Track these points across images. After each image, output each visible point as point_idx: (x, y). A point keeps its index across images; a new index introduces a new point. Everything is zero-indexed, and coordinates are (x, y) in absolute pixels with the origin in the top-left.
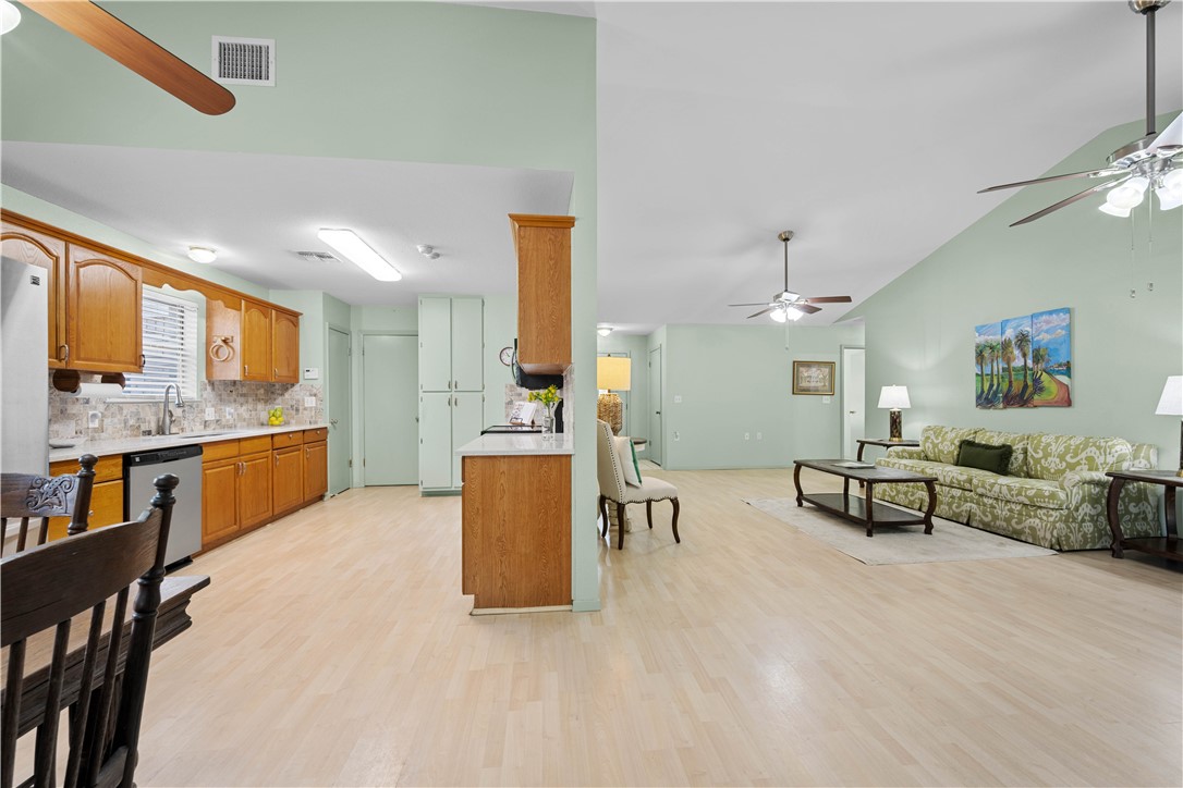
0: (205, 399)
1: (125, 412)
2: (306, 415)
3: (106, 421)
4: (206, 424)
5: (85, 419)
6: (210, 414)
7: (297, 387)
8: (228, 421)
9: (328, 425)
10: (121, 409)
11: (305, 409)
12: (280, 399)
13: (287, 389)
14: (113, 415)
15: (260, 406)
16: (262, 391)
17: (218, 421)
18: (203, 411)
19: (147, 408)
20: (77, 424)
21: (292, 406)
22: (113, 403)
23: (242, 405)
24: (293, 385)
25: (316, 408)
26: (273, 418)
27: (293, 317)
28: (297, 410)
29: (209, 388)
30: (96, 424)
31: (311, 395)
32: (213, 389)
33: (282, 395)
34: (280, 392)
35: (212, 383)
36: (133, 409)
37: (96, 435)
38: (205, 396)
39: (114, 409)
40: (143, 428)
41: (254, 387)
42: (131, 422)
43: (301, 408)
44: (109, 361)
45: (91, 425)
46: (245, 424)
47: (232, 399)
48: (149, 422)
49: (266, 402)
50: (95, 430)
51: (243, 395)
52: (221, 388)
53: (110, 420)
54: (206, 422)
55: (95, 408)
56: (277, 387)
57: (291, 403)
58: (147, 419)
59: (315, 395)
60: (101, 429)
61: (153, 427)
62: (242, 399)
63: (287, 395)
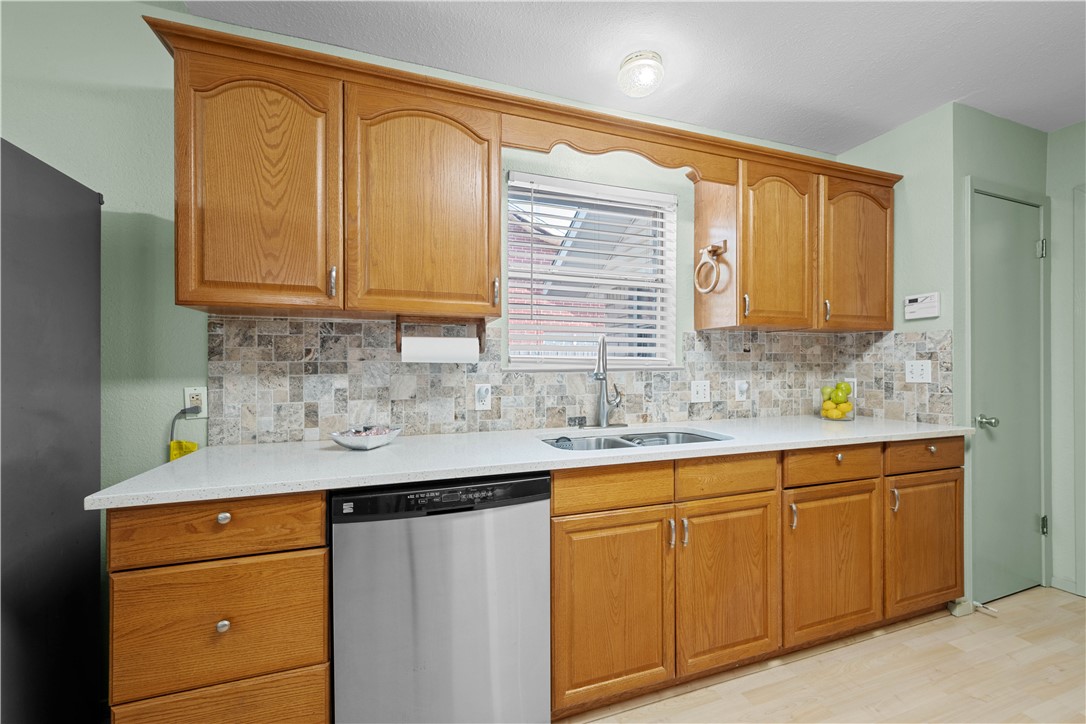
0: (692, 365)
1: (537, 386)
2: (909, 401)
3: (507, 401)
4: (692, 409)
5: (469, 397)
6: (701, 391)
7: (888, 340)
8: (740, 404)
9: (966, 429)
10: (530, 381)
11: (907, 387)
12: (853, 366)
13: (868, 345)
14: (517, 391)
15: (811, 379)
16: (817, 349)
17: (716, 404)
18: (686, 386)
19: (578, 381)
20: (457, 404)
21: (878, 380)
22: (517, 372)
23: (769, 375)
24: (880, 336)
25: (933, 387)
26: (830, 405)
27: (879, 188)
28: (889, 389)
29: (699, 346)
30: (487, 405)
31: (921, 356)
32: (708, 347)
33: (858, 356)
34: (853, 350)
35: (705, 336)
36: (554, 380)
37: (489, 421)
38: (691, 358)
39: (520, 381)
40: (571, 412)
41: (798, 343)
42: (550, 402)
43: (896, 385)
44: (430, 295)
45: (479, 407)
46: (777, 411)
47: (748, 364)
48: (581, 404)
49: (826, 369)
50: (486, 414)
51: (775, 358)
52: (726, 345)
53: (511, 398)
54: (692, 405)
55: (487, 380)
56: (849, 341)
57: (874, 373)
58: (578, 398)
59: (931, 356)
60: (497, 413)
61: (588, 411)
62: (770, 366)
63: (867, 358)
